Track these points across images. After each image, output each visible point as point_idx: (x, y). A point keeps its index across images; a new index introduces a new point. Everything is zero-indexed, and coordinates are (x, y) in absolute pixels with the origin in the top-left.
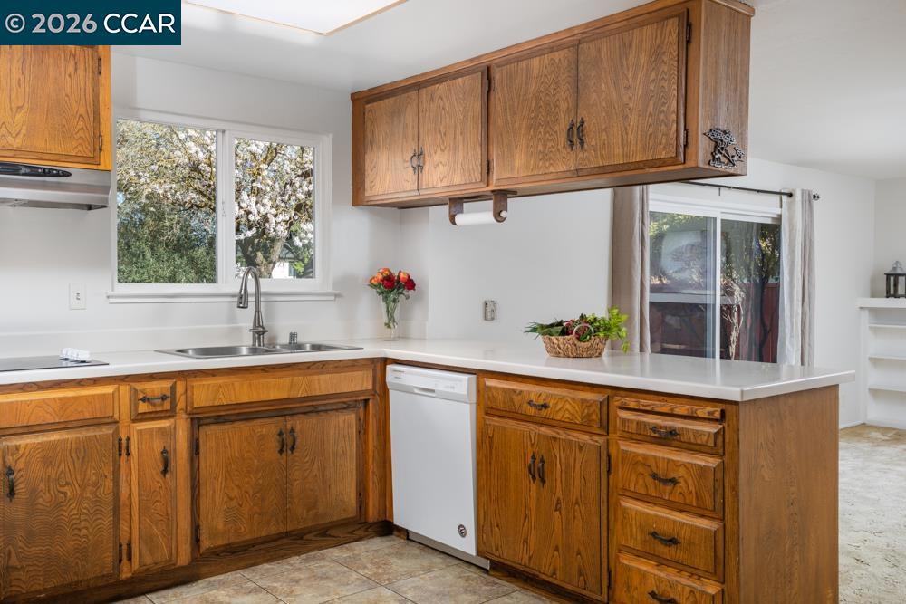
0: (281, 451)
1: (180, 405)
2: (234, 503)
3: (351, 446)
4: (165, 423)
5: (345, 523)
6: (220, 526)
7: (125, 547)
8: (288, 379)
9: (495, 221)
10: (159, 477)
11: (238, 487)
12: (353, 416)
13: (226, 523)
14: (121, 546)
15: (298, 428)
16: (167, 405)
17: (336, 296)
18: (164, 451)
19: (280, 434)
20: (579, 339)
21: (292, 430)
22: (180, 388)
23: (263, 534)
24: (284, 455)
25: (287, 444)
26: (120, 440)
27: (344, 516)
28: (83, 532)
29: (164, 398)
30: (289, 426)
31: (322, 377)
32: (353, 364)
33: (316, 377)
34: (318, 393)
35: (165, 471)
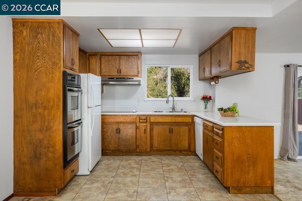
0: (170, 133)
1: (148, 121)
2: (159, 142)
3: (187, 134)
4: (145, 124)
5: (185, 151)
6: (156, 146)
7: (138, 146)
8: (171, 118)
9: (215, 84)
10: (144, 134)
11: (160, 139)
12: (187, 127)
13: (157, 145)
14: (137, 145)
15: (174, 128)
16: (145, 121)
17: (194, 101)
18: (145, 129)
19: (170, 129)
20: (224, 112)
21: (172, 129)
22: (148, 118)
23: (166, 149)
24: (170, 134)
25: (171, 131)
26: (137, 126)
27: (185, 149)
28: (130, 141)
29: (145, 119)
30: (172, 128)
31: (179, 118)
32: (187, 116)
33: (177, 118)
34: (178, 121)
35: (145, 133)
